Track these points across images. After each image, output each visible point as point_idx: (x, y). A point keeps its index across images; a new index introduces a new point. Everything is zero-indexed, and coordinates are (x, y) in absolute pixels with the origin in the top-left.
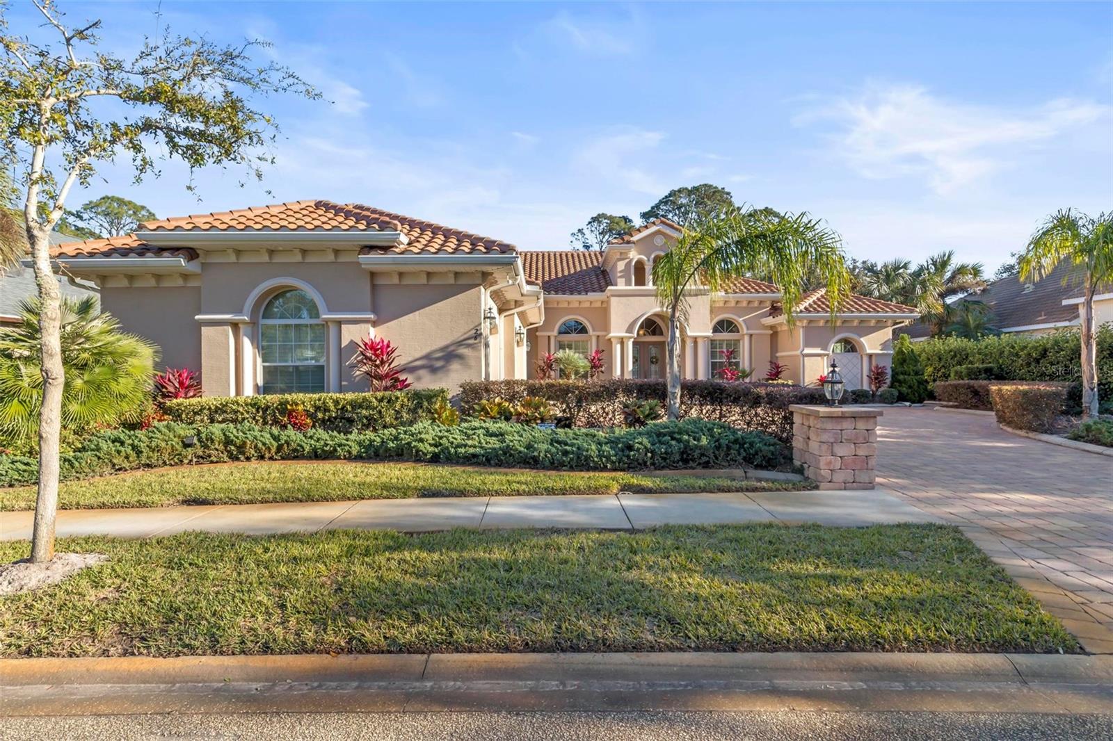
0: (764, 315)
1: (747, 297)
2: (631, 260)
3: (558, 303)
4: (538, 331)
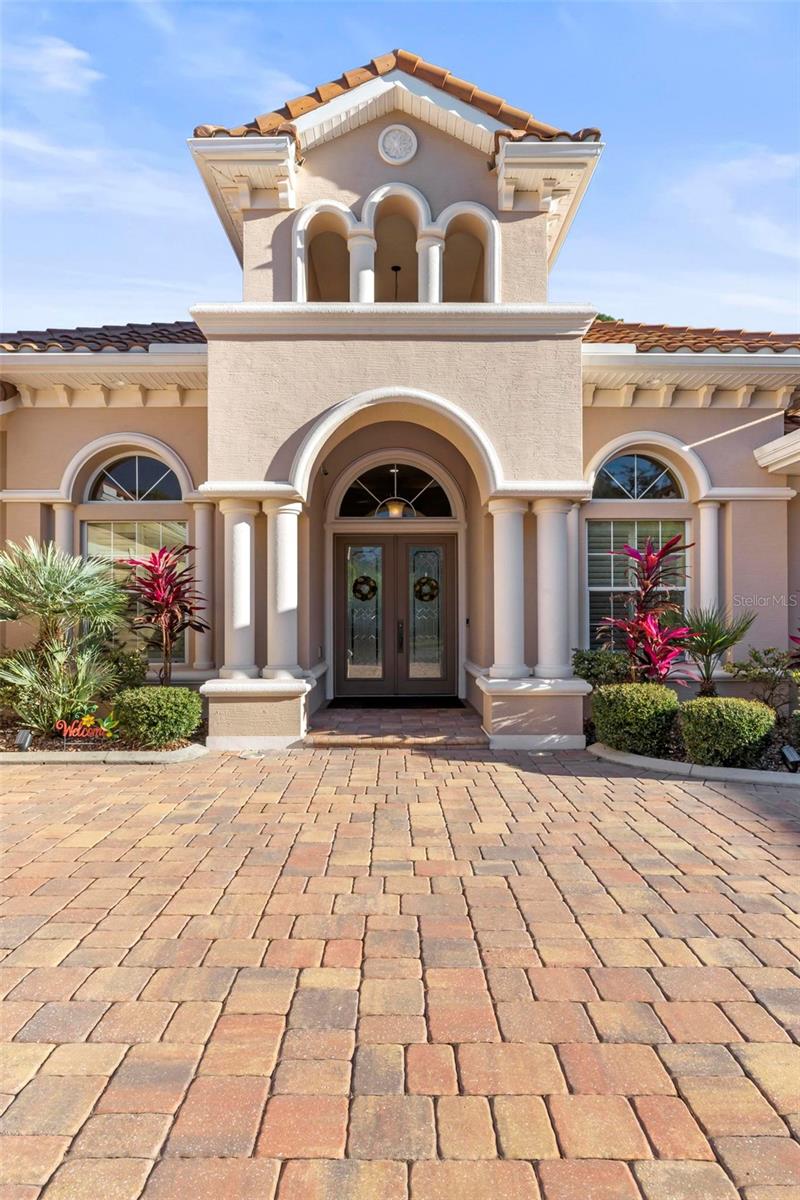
0: (766, 435)
1: (708, 367)
2: (294, 216)
3: (71, 393)
4: (5, 486)
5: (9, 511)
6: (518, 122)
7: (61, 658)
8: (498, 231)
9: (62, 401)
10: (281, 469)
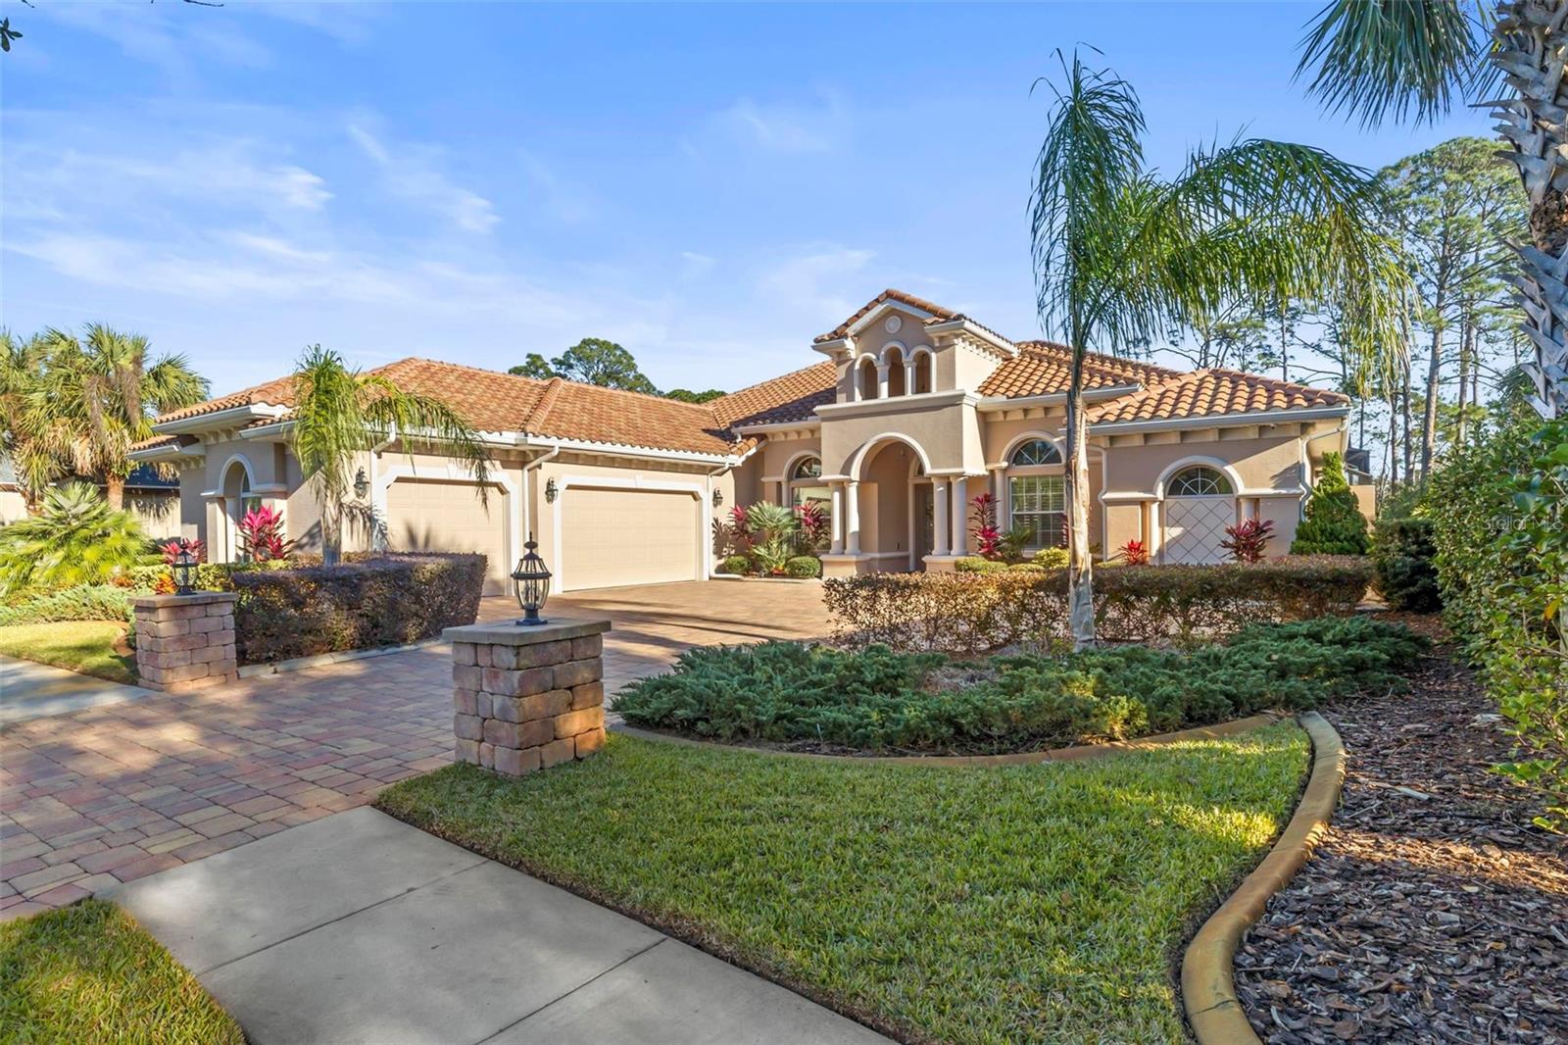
2: (854, 362)
3: (786, 435)
4: (763, 476)
5: (766, 486)
6: (934, 312)
7: (775, 545)
8: (934, 356)
9: (783, 438)
10: (846, 469)
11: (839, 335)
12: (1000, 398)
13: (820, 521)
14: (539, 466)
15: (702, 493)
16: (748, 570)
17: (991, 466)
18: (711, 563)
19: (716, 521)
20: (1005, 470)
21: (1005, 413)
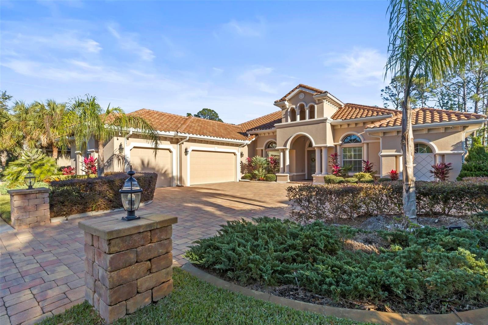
2: (288, 109)
3: (264, 134)
4: (257, 147)
5: (258, 151)
6: (316, 91)
7: (261, 170)
8: (316, 106)
9: (263, 135)
10: (285, 145)
11: (283, 100)
12: (339, 120)
13: (276, 162)
14: (183, 143)
15: (237, 153)
16: (252, 178)
17: (336, 143)
18: (240, 175)
19: (242, 162)
20: (341, 145)
21: (341, 125)
